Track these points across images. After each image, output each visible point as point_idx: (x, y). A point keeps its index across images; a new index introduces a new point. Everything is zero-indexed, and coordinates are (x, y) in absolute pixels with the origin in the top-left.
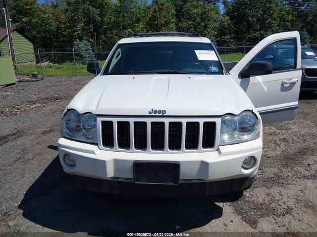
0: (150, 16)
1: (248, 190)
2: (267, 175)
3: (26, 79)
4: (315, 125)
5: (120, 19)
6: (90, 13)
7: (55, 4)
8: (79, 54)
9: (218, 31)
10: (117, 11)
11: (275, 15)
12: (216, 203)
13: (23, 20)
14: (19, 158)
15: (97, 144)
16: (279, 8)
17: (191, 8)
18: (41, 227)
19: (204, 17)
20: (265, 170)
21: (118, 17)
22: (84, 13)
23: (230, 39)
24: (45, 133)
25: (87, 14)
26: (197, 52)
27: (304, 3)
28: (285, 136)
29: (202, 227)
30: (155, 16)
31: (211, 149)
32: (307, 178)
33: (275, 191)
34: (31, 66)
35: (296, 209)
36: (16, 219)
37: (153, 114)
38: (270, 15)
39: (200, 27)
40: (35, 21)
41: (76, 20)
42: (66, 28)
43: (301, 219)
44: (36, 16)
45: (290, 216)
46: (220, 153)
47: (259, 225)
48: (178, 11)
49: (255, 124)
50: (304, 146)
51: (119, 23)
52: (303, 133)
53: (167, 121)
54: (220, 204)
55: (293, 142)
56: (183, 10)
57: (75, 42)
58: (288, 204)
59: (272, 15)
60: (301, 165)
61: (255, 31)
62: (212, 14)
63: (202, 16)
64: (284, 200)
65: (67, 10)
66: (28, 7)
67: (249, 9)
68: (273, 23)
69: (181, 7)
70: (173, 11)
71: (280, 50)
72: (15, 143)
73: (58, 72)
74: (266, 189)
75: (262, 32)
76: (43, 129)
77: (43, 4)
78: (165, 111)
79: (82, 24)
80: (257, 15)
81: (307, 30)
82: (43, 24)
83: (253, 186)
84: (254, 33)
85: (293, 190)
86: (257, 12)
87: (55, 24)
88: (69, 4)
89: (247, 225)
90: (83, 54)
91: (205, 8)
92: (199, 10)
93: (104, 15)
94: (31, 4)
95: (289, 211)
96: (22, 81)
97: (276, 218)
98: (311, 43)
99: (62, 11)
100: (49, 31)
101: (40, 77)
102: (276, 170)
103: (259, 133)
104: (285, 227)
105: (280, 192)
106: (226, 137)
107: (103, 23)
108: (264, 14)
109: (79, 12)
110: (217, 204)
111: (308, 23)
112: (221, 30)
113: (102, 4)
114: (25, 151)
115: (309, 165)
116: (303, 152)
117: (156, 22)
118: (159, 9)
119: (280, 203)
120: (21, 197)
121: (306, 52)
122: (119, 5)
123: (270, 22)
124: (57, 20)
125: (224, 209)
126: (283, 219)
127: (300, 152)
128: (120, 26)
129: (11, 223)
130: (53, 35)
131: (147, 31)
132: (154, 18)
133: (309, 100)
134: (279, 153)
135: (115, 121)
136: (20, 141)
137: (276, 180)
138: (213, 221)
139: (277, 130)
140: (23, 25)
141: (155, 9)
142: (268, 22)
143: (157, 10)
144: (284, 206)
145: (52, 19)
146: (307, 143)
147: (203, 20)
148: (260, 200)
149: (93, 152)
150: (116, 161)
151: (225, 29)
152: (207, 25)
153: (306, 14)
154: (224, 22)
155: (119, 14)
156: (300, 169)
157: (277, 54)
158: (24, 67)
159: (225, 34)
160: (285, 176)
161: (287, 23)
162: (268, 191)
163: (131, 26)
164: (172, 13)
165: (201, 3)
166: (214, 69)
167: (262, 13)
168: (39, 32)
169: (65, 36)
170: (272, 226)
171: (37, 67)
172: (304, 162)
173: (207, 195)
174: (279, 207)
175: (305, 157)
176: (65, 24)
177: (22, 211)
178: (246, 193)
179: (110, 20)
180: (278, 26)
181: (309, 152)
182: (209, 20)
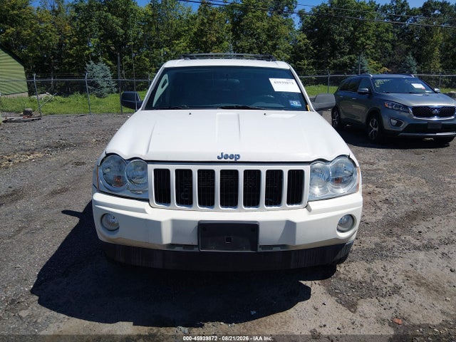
0: (196, 30)
1: (342, 265)
2: (366, 246)
3: (15, 118)
4: (427, 182)
5: (153, 33)
6: (108, 23)
7: (57, 9)
8: (94, 82)
9: (292, 53)
10: (148, 21)
11: (370, 33)
12: (302, 282)
13: (8, 31)
14: (23, 228)
15: (147, 200)
16: (375, 23)
17: (254, 21)
18: (67, 317)
19: (272, 34)
20: (363, 239)
21: (150, 30)
22: (100, 23)
23: (308, 65)
24: (54, 193)
25: (104, 25)
26: (272, 80)
27: (408, 18)
28: (387, 196)
29: (285, 312)
30: (202, 30)
31: (298, 206)
32: (418, 248)
33: (377, 265)
34: (22, 99)
35: (406, 287)
36: (30, 308)
37: (223, 160)
38: (363, 32)
39: (266, 47)
40: (26, 32)
41: (87, 33)
42: (72, 45)
43: (412, 300)
44: (28, 26)
45: (398, 297)
46: (309, 210)
47: (360, 309)
48: (235, 24)
49: (352, 174)
50: (412, 209)
51: (150, 38)
52: (411, 191)
53: (241, 169)
54: (308, 283)
55: (399, 203)
56: (242, 23)
57: (87, 65)
58: (394, 281)
59: (366, 32)
60: (410, 232)
61: (343, 54)
62: (283, 30)
63: (269, 32)
64: (389, 277)
65: (74, 19)
66: (15, 12)
67: (335, 23)
68: (367, 44)
69: (240, 19)
70: (228, 24)
71: (379, 82)
72: (12, 207)
73: (64, 108)
74: (365, 264)
75: (352, 56)
76: (51, 188)
77: (38, 9)
78: (238, 155)
79: (97, 39)
80: (345, 33)
81: (413, 55)
82: (38, 38)
83: (348, 259)
84: (342, 57)
85: (401, 264)
86: (346, 28)
87: (56, 38)
88: (77, 10)
89: (343, 308)
90: (99, 82)
91: (273, 21)
92: (265, 24)
93: (129, 27)
94: (20, 8)
95: (396, 290)
96: (10, 121)
97: (381, 299)
98: (419, 72)
99: (67, 20)
100: (47, 48)
101: (36, 114)
102: (377, 240)
103: (358, 185)
104: (393, 310)
105: (384, 266)
106: (317, 190)
107: (127, 38)
108: (355, 30)
109: (92, 21)
110: (304, 282)
111: (415, 45)
112: (295, 53)
113: (125, 11)
114: (29, 218)
115: (420, 232)
116: (412, 217)
117: (204, 39)
118: (209, 19)
119: (385, 280)
120: (33, 280)
121: (413, 84)
122: (150, 12)
123: (363, 43)
124: (60, 32)
125: (312, 288)
126: (390, 300)
127: (408, 216)
128: (152, 44)
129: (24, 314)
130: (53, 54)
131: (192, 52)
132: (201, 33)
133: (417, 150)
134: (381, 218)
135: (172, 169)
136: (20, 204)
137: (378, 252)
138: (300, 304)
139: (376, 189)
140: (7, 39)
141: (203, 20)
142: (359, 42)
143: (205, 21)
144: (389, 284)
145: (52, 31)
146: (417, 206)
147: (270, 37)
148: (359, 278)
149: (143, 211)
150: (175, 223)
151: (302, 51)
152: (275, 44)
153: (411, 33)
154: (300, 41)
155: (152, 26)
156: (408, 238)
157: (375, 86)
158: (10, 100)
159: (301, 59)
160: (390, 246)
161: (387, 45)
162: (368, 266)
163: (169, 44)
164: (227, 27)
165: (268, 14)
166: (296, 103)
167: (352, 29)
168: (32, 50)
169: (71, 56)
170: (376, 309)
171: (32, 101)
172: (414, 228)
173: (292, 268)
174: (383, 286)
175: (415, 223)
176: (71, 38)
177: (37, 298)
178: (341, 269)
179: (138, 34)
180: (374, 48)
181: (420, 217)
182: (279, 38)
